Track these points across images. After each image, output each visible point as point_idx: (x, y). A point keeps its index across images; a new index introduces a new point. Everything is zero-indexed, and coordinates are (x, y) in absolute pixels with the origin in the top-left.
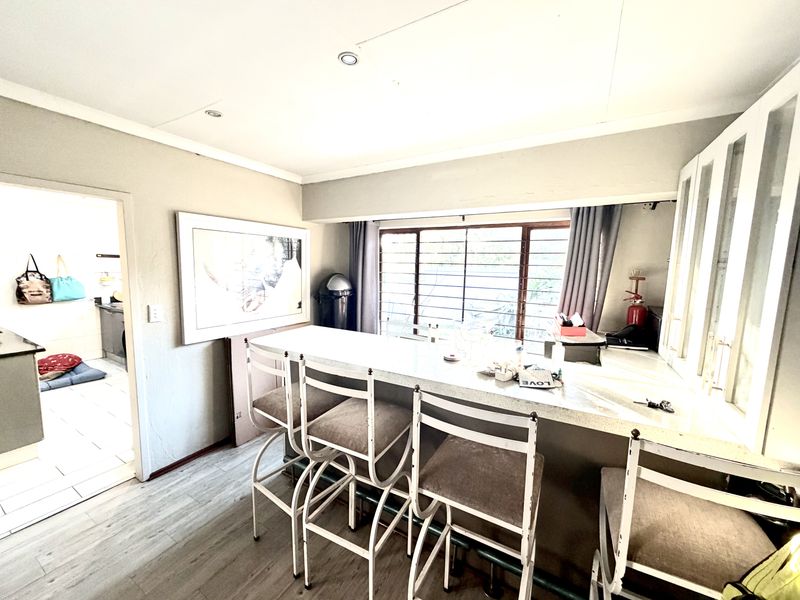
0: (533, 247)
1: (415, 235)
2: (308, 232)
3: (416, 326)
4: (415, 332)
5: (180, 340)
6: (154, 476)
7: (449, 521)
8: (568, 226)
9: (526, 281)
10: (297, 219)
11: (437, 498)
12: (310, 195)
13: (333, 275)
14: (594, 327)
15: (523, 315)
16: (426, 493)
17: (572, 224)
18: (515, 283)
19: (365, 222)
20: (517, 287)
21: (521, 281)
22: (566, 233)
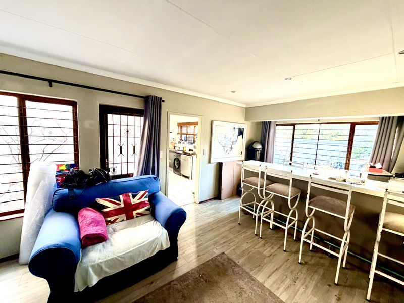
0: (356, 133)
1: (292, 127)
2: (246, 125)
3: (291, 162)
4: (290, 164)
5: (209, 162)
6: (200, 203)
7: (313, 226)
8: (377, 124)
9: (351, 148)
10: (243, 121)
11: (315, 208)
12: (249, 111)
13: (255, 142)
14: (390, 170)
15: (349, 164)
16: (311, 207)
17: (379, 123)
18: (346, 149)
19: (270, 122)
20: (346, 151)
21: (348, 148)
22: (376, 127)
